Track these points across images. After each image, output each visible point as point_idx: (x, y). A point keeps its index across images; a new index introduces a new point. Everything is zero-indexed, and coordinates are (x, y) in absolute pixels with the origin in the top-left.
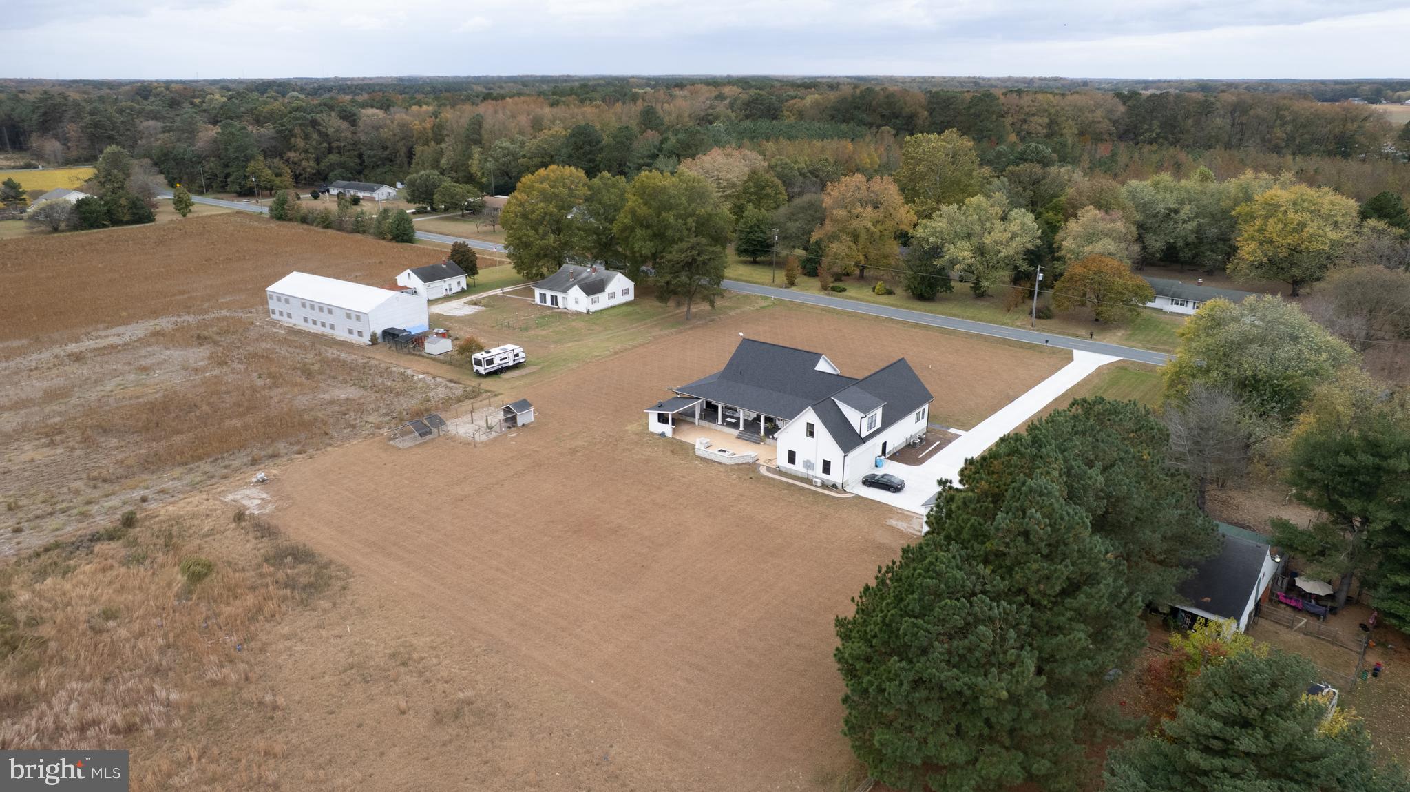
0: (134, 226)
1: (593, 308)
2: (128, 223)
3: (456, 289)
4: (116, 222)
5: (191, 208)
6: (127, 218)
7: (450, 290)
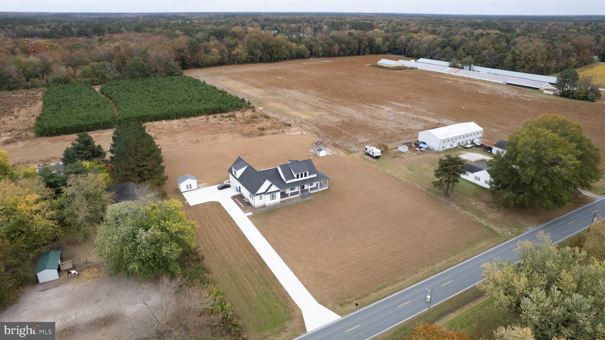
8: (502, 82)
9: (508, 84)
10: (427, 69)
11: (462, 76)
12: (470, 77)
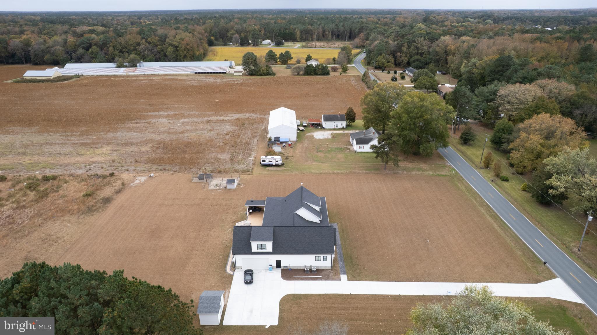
0: (322, 76)
1: (359, 150)
2: (320, 75)
3: (340, 126)
4: (316, 74)
5: (347, 72)
6: (320, 73)
7: (337, 126)
8: (189, 73)
9: (196, 73)
10: (95, 74)
11: (144, 74)
12: (153, 73)
